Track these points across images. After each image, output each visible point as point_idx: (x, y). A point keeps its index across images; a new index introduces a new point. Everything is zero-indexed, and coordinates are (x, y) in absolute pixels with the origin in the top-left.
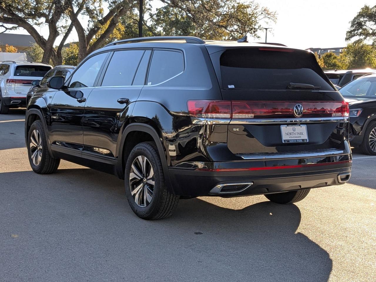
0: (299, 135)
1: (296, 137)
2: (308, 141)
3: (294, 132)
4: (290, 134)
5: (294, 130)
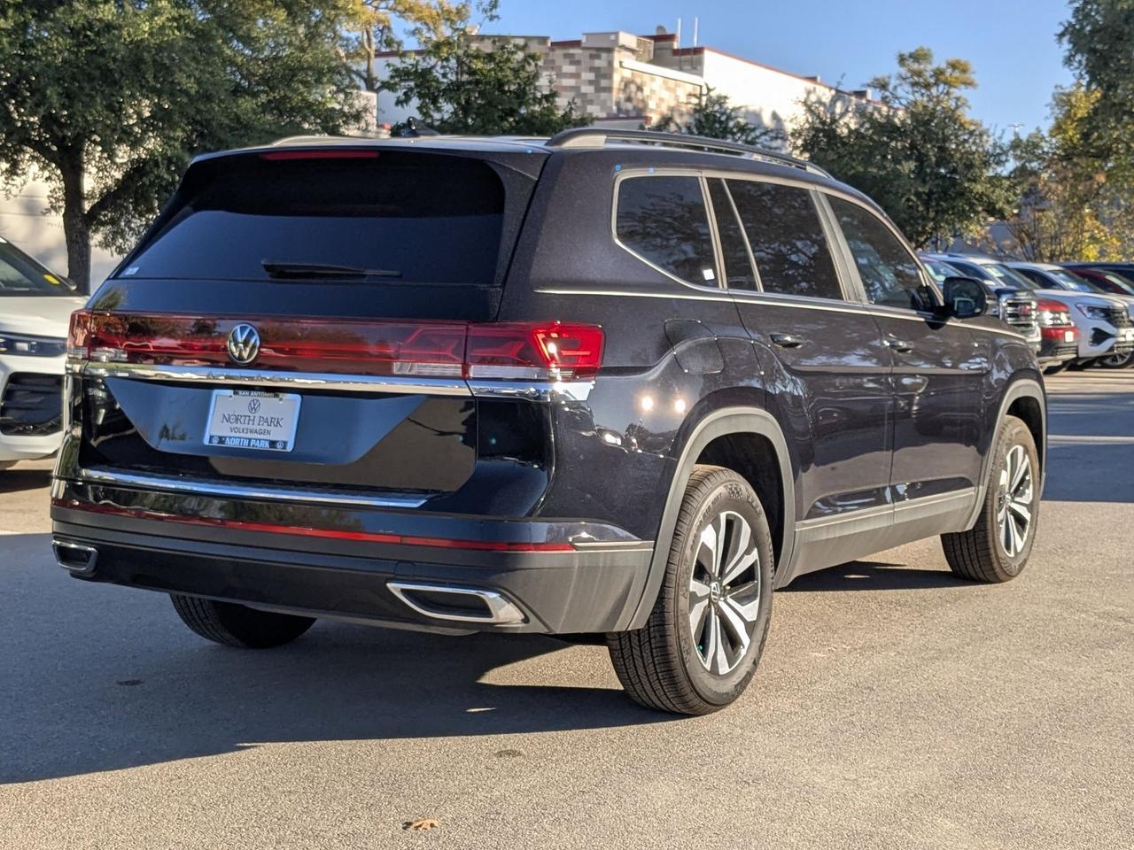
0: (265, 427)
1: (251, 431)
2: (289, 448)
3: (252, 415)
4: (237, 419)
5: (253, 409)
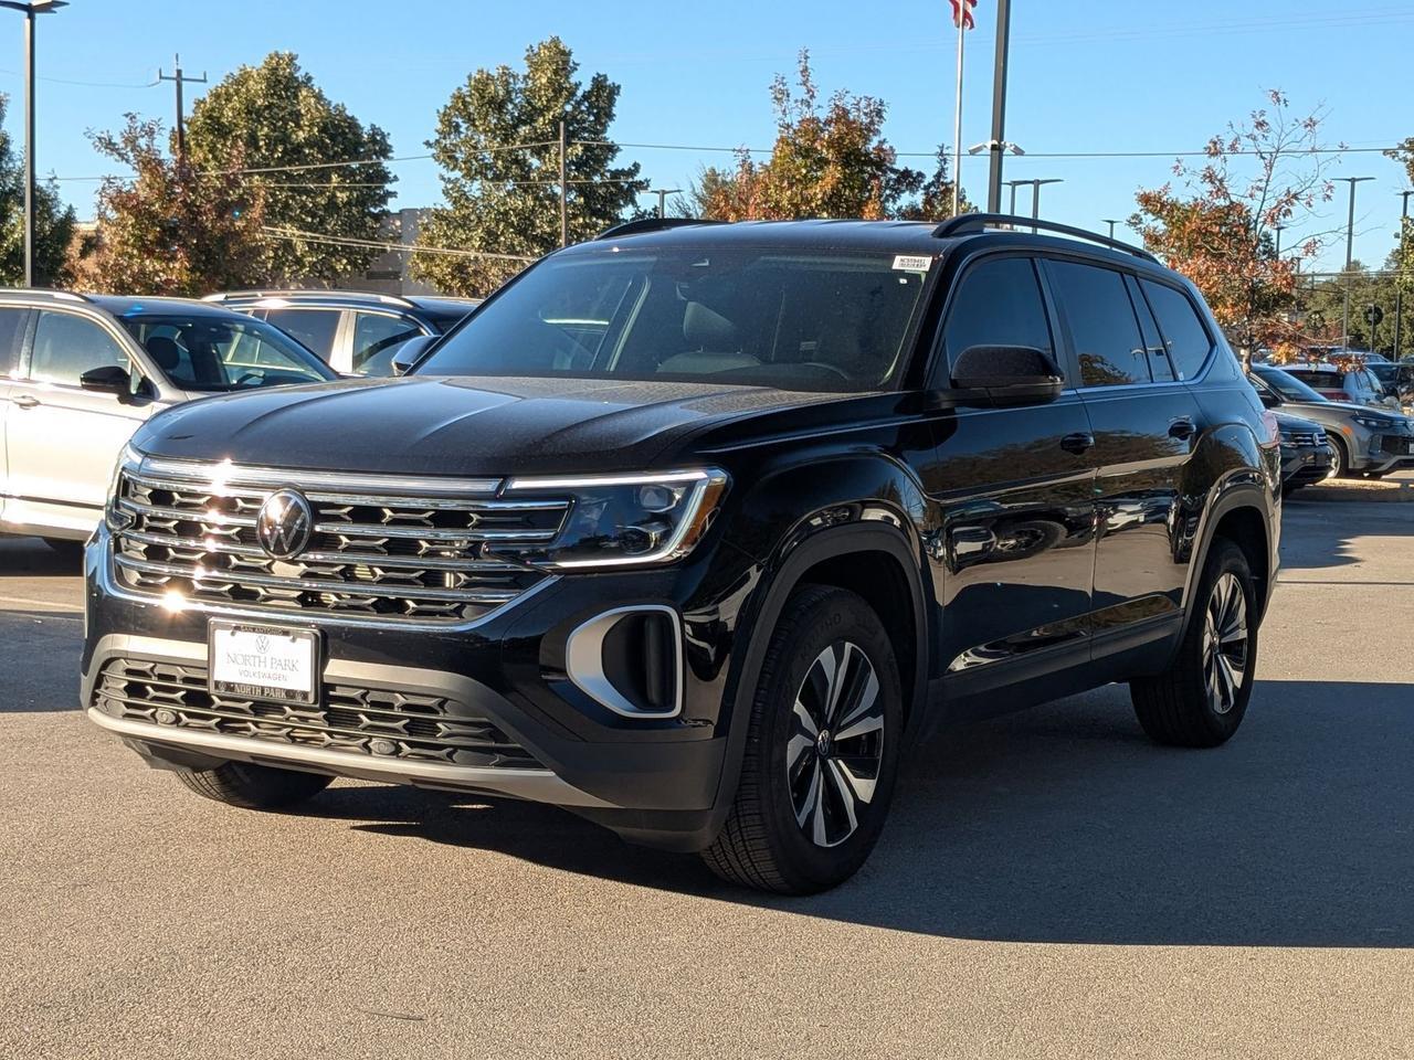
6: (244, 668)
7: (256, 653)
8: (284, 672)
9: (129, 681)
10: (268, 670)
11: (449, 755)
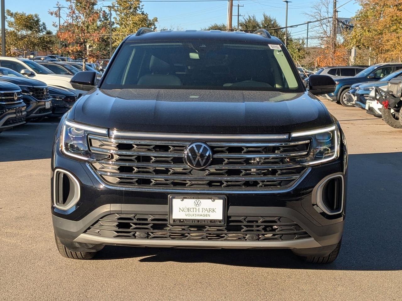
6: (188, 213)
7: (195, 207)
8: (209, 213)
9: (118, 222)
10: (201, 213)
11: (281, 237)
